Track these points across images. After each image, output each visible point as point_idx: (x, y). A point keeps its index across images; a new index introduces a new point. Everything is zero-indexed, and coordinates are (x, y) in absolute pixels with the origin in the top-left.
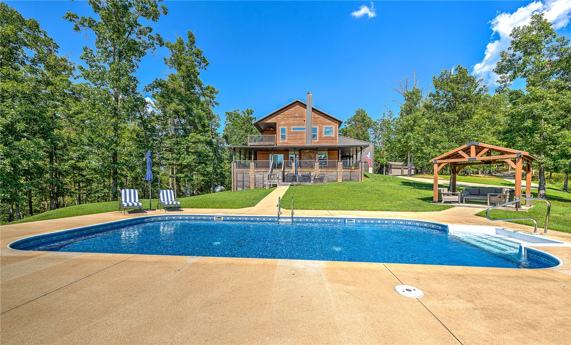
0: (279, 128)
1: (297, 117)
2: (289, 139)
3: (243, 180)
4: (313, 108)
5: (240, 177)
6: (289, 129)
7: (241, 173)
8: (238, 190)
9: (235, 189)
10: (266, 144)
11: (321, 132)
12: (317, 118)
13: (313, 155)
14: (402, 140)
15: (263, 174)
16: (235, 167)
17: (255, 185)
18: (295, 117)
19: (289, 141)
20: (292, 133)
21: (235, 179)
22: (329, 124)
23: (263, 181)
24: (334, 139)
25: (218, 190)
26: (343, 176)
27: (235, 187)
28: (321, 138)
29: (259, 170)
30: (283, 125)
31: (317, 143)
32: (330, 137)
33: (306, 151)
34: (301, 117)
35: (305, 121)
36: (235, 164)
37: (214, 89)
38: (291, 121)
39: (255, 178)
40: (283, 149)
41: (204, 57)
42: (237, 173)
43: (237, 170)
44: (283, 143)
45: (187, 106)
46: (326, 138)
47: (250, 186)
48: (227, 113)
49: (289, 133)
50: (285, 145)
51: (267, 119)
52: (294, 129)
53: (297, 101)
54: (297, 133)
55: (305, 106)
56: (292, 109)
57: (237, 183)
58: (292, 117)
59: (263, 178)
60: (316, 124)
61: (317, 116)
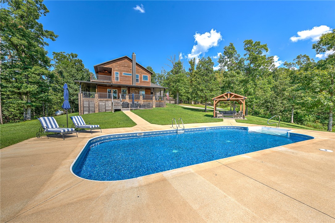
0: (114, 73)
1: (126, 67)
2: (120, 80)
3: (89, 106)
4: (136, 63)
5: (86, 104)
6: (121, 74)
7: (87, 101)
8: (85, 113)
9: (82, 113)
10: (105, 81)
11: (141, 78)
12: (139, 69)
13: (137, 92)
14: (175, 86)
15: (105, 102)
16: (82, 96)
17: (99, 110)
18: (124, 66)
19: (121, 81)
20: (123, 76)
21: (82, 105)
22: (146, 74)
23: (105, 107)
24: (148, 83)
25: (58, 114)
26: (156, 104)
27: (82, 111)
28: (141, 81)
29: (102, 99)
30: (117, 71)
31: (139, 84)
32: (146, 82)
33: (133, 89)
34: (129, 67)
35: (131, 70)
36: (82, 94)
37: (53, 33)
38: (122, 68)
39: (99, 105)
40: (117, 86)
41: (44, 5)
42: (83, 101)
43: (84, 99)
44: (117, 82)
45: (30, 43)
46: (144, 82)
47: (95, 110)
48: (54, 53)
49: (121, 76)
50: (119, 83)
51: (105, 65)
52: (124, 74)
53: (126, 57)
54: (126, 77)
55: (131, 61)
56: (123, 61)
57: (83, 109)
58: (122, 66)
59: (105, 105)
60: (138, 73)
61: (138, 68)
